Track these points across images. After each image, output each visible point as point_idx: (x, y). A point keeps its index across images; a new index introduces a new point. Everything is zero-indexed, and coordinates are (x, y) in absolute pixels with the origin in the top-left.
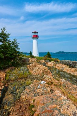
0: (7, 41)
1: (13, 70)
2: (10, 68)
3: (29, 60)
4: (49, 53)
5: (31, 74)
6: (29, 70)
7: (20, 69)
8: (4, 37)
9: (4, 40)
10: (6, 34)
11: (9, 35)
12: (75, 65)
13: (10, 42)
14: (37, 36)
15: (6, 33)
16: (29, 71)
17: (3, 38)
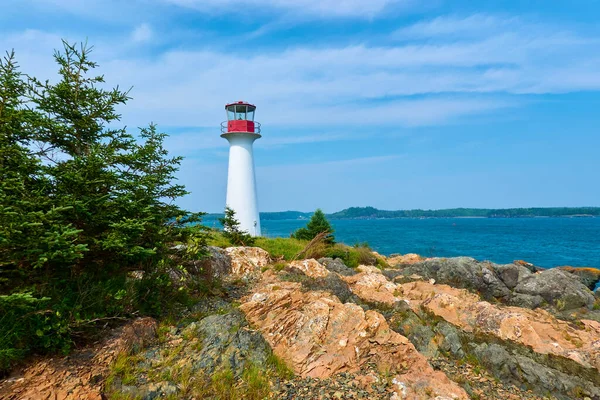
0: (106, 141)
1: (146, 347)
2: (127, 329)
3: (229, 259)
4: (319, 214)
5: (292, 376)
6: (269, 337)
7: (197, 334)
8: (84, 111)
9: (80, 134)
10: (97, 95)
11: (117, 98)
12: (511, 288)
13: (125, 146)
14: (250, 126)
15: (98, 87)
16: (268, 349)
17: (76, 117)
